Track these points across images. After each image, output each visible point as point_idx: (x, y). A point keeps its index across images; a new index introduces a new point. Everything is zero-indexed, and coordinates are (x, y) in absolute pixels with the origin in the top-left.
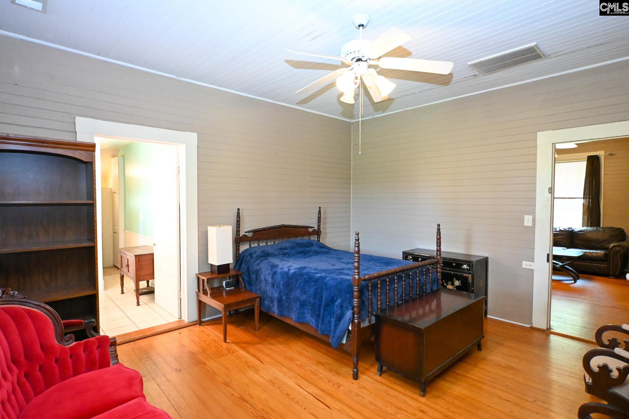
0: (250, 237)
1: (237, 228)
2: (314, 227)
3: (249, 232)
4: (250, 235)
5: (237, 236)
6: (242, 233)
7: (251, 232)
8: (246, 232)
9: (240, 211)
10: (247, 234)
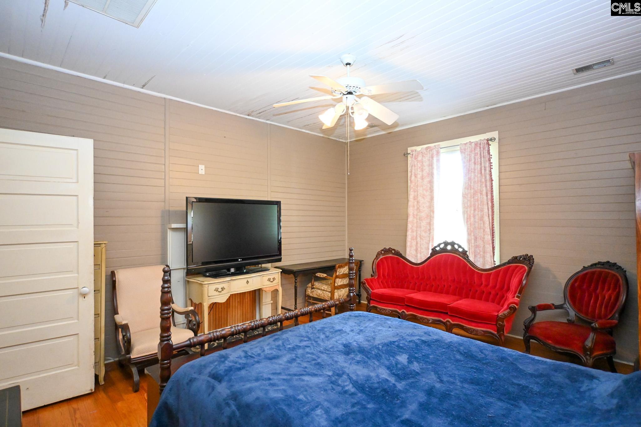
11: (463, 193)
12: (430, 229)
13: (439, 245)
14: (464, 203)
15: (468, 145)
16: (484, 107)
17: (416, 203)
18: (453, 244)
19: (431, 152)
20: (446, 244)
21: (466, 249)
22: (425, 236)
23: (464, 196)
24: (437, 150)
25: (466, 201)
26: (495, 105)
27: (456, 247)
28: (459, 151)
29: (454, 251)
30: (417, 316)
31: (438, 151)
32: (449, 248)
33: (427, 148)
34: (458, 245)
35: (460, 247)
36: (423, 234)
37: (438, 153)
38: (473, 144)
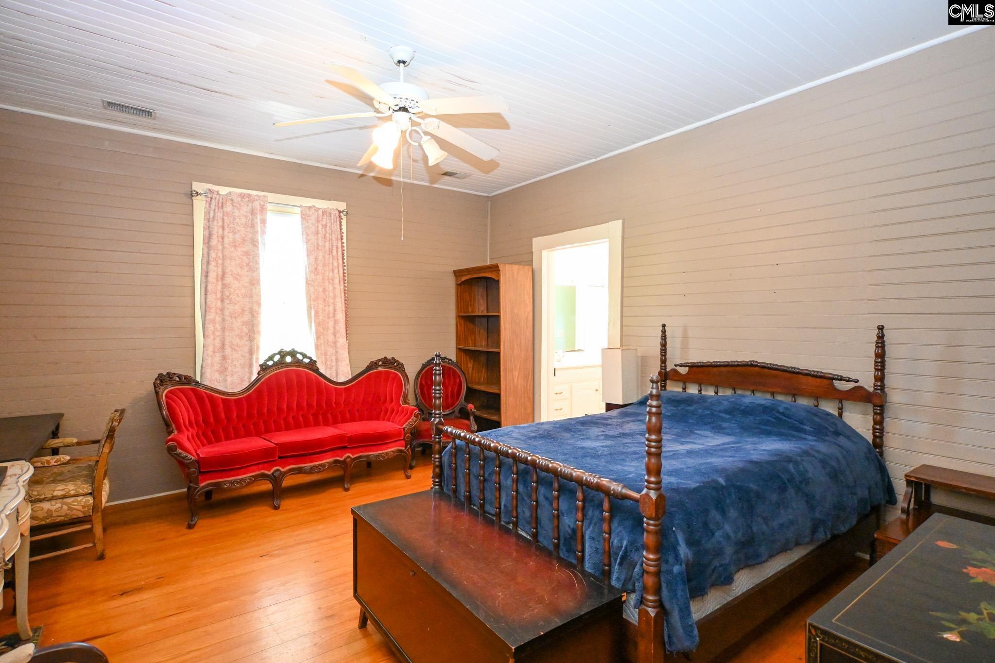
0: (683, 375)
1: (662, 355)
2: (857, 381)
3: (681, 365)
4: (683, 371)
5: (661, 369)
6: (670, 367)
7: (685, 366)
8: (676, 365)
9: (666, 328)
10: (678, 368)
11: (307, 279)
12: (251, 332)
13: (271, 358)
14: (308, 292)
15: (313, 210)
16: (331, 164)
17: (219, 287)
18: (293, 353)
19: (250, 205)
20: (283, 354)
21: (314, 358)
22: (240, 345)
23: (308, 283)
24: (262, 204)
25: (312, 290)
26: (345, 167)
27: (300, 357)
28: (300, 215)
29: (298, 363)
30: (304, 467)
31: (264, 205)
32: (289, 359)
33: (242, 196)
34: (301, 353)
35: (305, 356)
36: (237, 341)
37: (263, 209)
38: (320, 212)
